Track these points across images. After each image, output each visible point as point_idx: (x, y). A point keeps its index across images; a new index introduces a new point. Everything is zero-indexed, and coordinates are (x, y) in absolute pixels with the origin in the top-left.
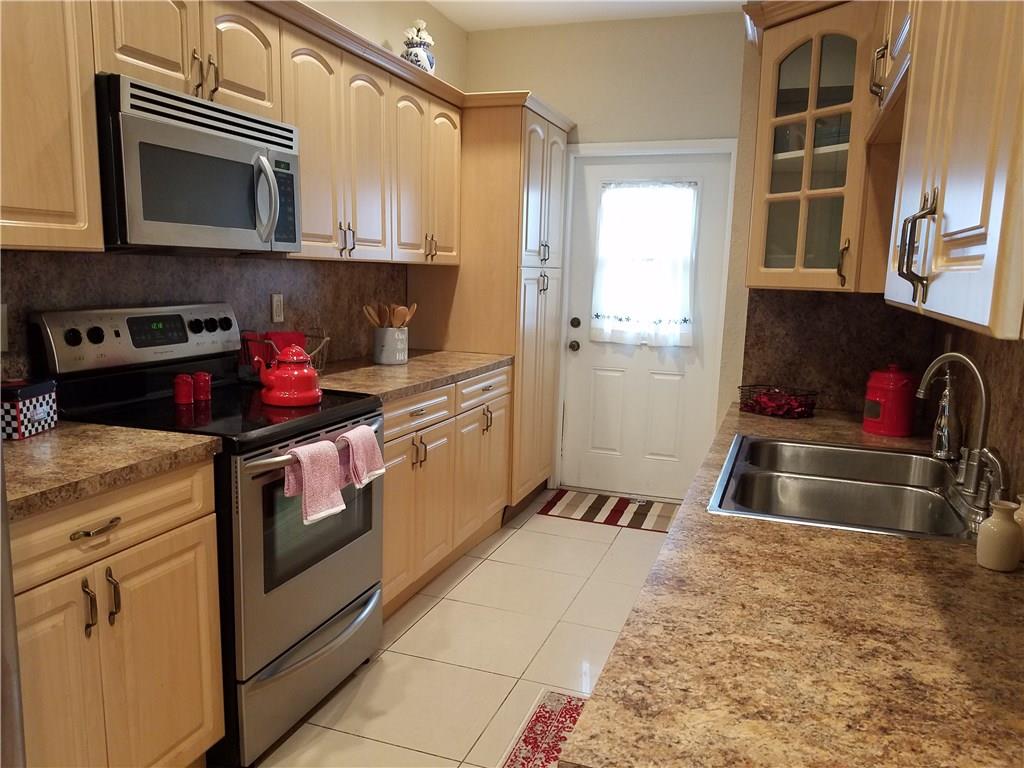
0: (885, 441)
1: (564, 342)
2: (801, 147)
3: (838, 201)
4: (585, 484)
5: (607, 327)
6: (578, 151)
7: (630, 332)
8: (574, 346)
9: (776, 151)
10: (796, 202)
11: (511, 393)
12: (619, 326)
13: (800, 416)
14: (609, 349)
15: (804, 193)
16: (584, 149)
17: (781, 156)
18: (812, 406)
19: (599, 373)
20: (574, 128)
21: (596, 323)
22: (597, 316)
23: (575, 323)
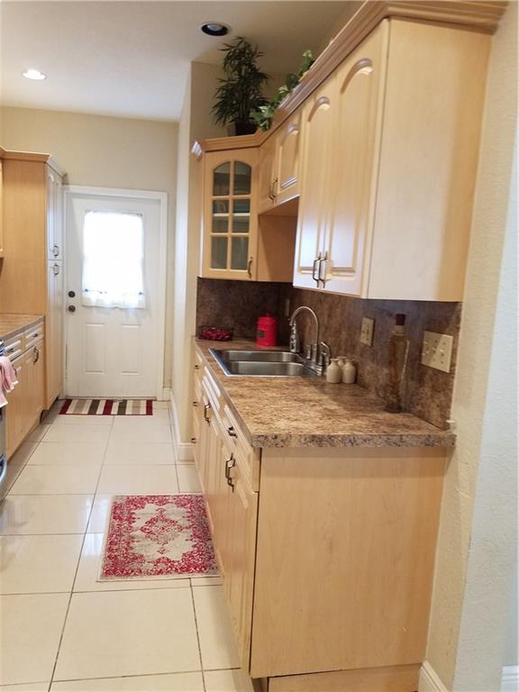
0: (267, 348)
1: (65, 307)
2: (227, 212)
3: (246, 239)
4: (82, 394)
5: (93, 297)
6: (69, 189)
7: (107, 301)
8: (72, 309)
9: (214, 212)
10: (226, 238)
11: (44, 338)
12: (101, 297)
13: (228, 340)
14: (94, 311)
15: (230, 234)
16: (73, 188)
17: (216, 215)
18: (231, 335)
19: (89, 325)
20: (66, 175)
21: (86, 295)
22: (86, 290)
23: (72, 294)
